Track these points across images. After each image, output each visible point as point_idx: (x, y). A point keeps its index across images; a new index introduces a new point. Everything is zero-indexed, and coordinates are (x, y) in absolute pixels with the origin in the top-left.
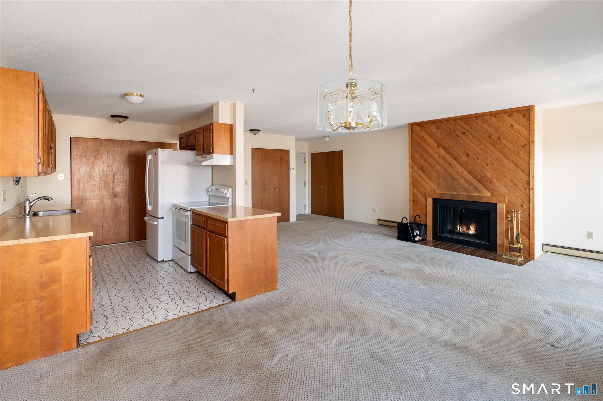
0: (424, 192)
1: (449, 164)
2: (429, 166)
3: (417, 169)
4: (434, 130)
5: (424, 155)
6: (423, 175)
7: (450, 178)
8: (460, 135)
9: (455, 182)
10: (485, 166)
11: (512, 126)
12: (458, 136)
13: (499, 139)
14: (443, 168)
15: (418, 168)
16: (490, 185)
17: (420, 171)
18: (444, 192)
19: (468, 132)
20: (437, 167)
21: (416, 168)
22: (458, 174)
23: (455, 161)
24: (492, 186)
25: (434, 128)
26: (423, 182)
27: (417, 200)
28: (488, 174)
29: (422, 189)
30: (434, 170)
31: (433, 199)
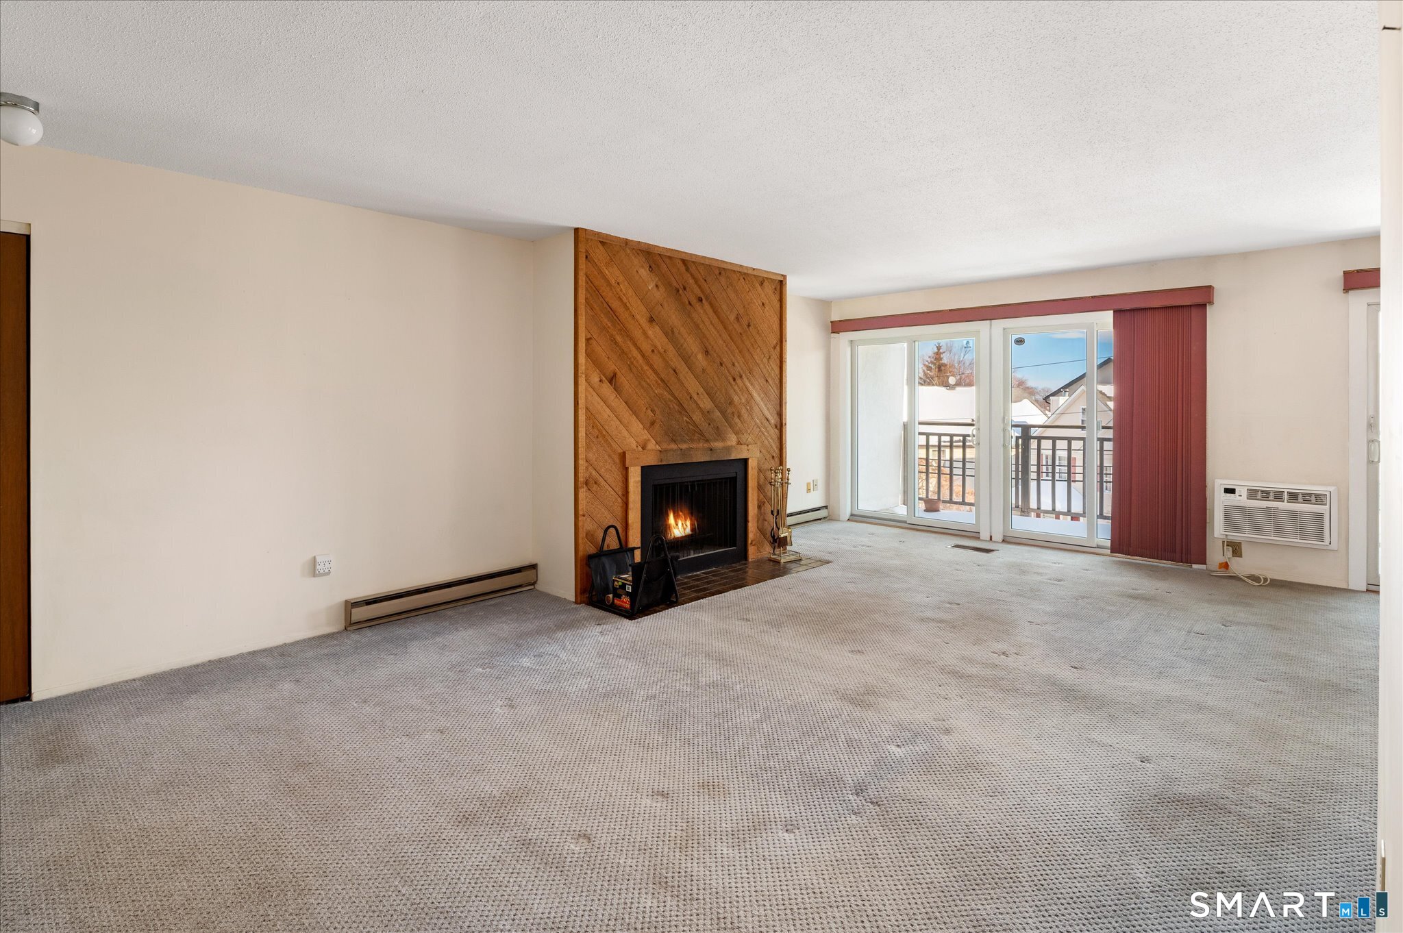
0: (620, 451)
1: (675, 371)
2: (631, 375)
3: (599, 383)
4: (644, 273)
5: (619, 339)
6: (616, 400)
7: (676, 407)
8: (694, 301)
9: (685, 418)
10: (732, 381)
11: (763, 304)
12: (690, 304)
13: (749, 326)
14: (662, 380)
15: (604, 378)
16: (737, 420)
17: (607, 389)
18: (665, 446)
19: (707, 299)
20: (649, 378)
21: (595, 379)
22: (691, 398)
23: (685, 366)
24: (739, 424)
25: (643, 267)
26: (616, 422)
27: (601, 480)
28: (736, 399)
29: (615, 445)
30: (642, 387)
31: (642, 467)
